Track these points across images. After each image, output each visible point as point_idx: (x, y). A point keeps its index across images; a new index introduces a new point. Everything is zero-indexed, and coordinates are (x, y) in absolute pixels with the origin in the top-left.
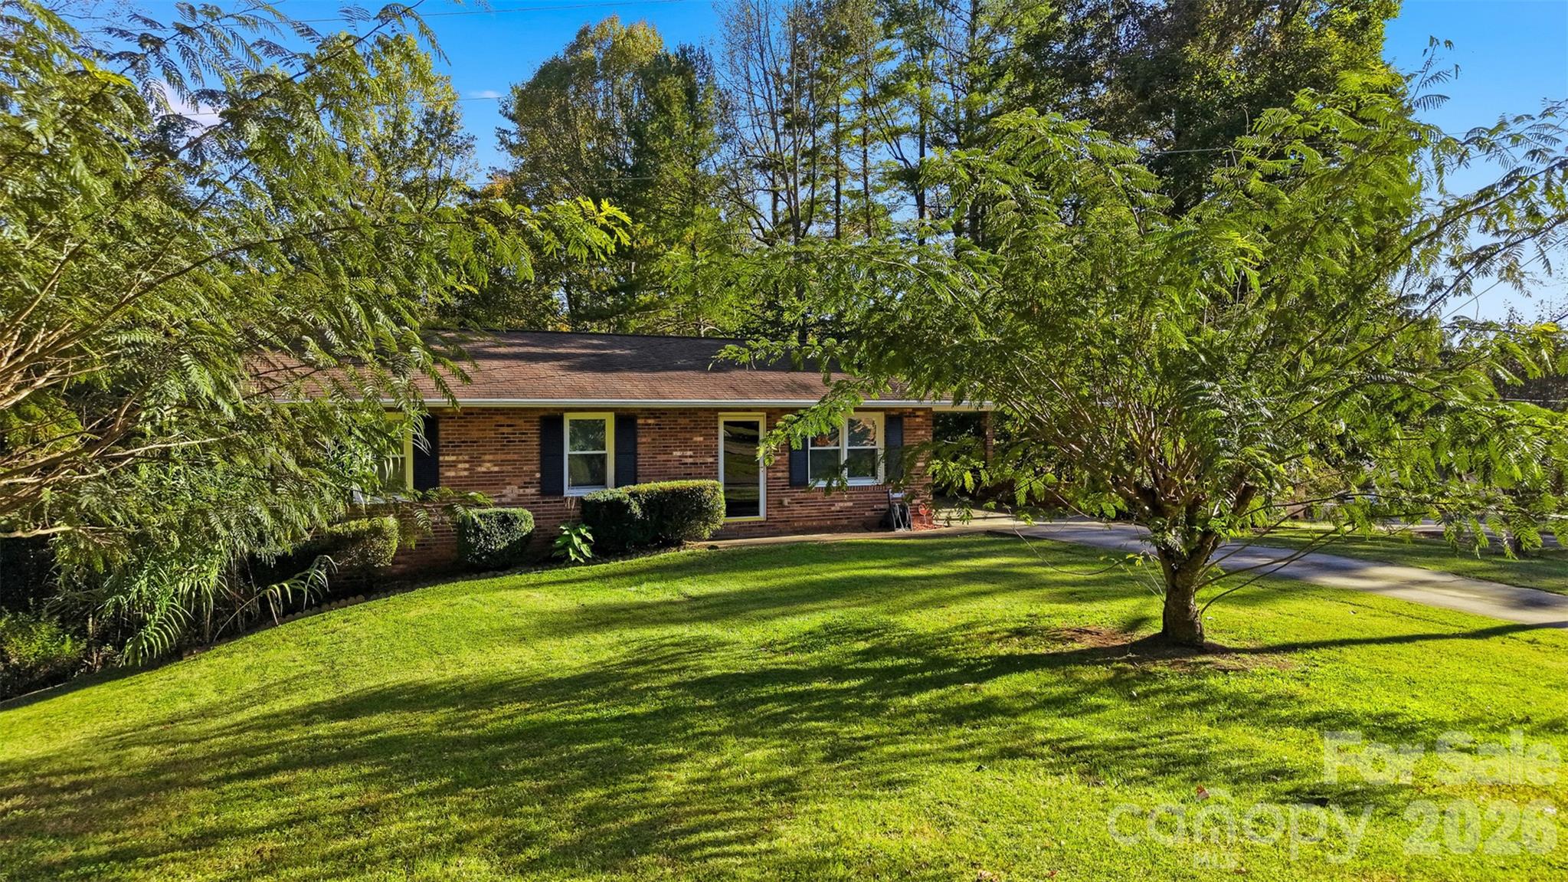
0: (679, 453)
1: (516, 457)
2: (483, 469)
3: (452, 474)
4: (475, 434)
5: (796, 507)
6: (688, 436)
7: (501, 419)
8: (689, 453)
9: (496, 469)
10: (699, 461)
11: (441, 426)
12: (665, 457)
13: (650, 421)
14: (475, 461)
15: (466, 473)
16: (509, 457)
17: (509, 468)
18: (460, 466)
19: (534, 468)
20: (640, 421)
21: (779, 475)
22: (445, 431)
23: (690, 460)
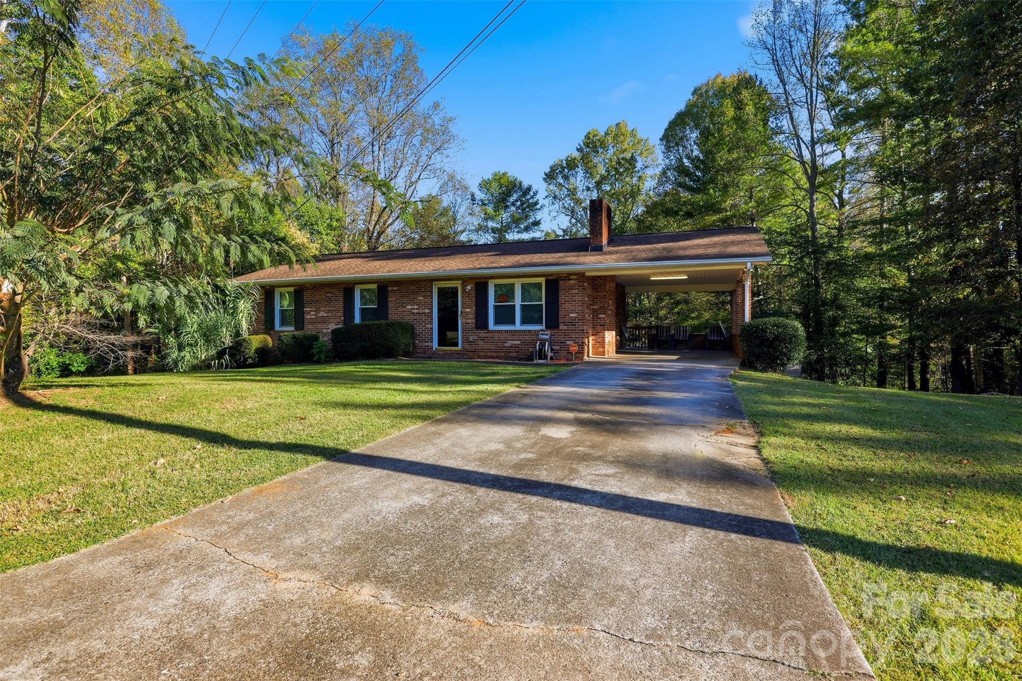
0: (410, 307)
1: (334, 309)
2: (320, 315)
3: (308, 317)
4: (317, 298)
5: (481, 343)
6: (415, 296)
7: (327, 289)
8: (416, 307)
9: (326, 315)
10: (421, 311)
11: (305, 294)
12: (403, 309)
13: (395, 288)
14: (318, 311)
15: (314, 317)
16: (330, 309)
17: (331, 314)
18: (312, 313)
19: (341, 314)
20: (389, 289)
21: (469, 321)
22: (307, 296)
23: (416, 311)
